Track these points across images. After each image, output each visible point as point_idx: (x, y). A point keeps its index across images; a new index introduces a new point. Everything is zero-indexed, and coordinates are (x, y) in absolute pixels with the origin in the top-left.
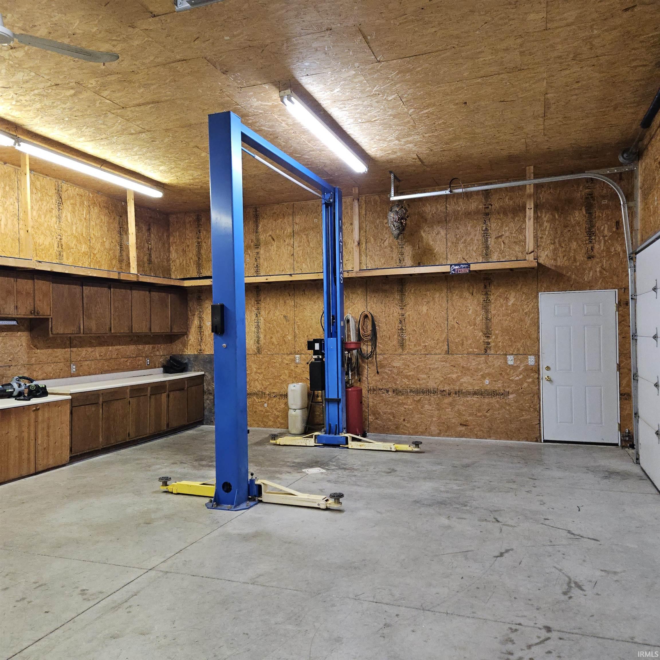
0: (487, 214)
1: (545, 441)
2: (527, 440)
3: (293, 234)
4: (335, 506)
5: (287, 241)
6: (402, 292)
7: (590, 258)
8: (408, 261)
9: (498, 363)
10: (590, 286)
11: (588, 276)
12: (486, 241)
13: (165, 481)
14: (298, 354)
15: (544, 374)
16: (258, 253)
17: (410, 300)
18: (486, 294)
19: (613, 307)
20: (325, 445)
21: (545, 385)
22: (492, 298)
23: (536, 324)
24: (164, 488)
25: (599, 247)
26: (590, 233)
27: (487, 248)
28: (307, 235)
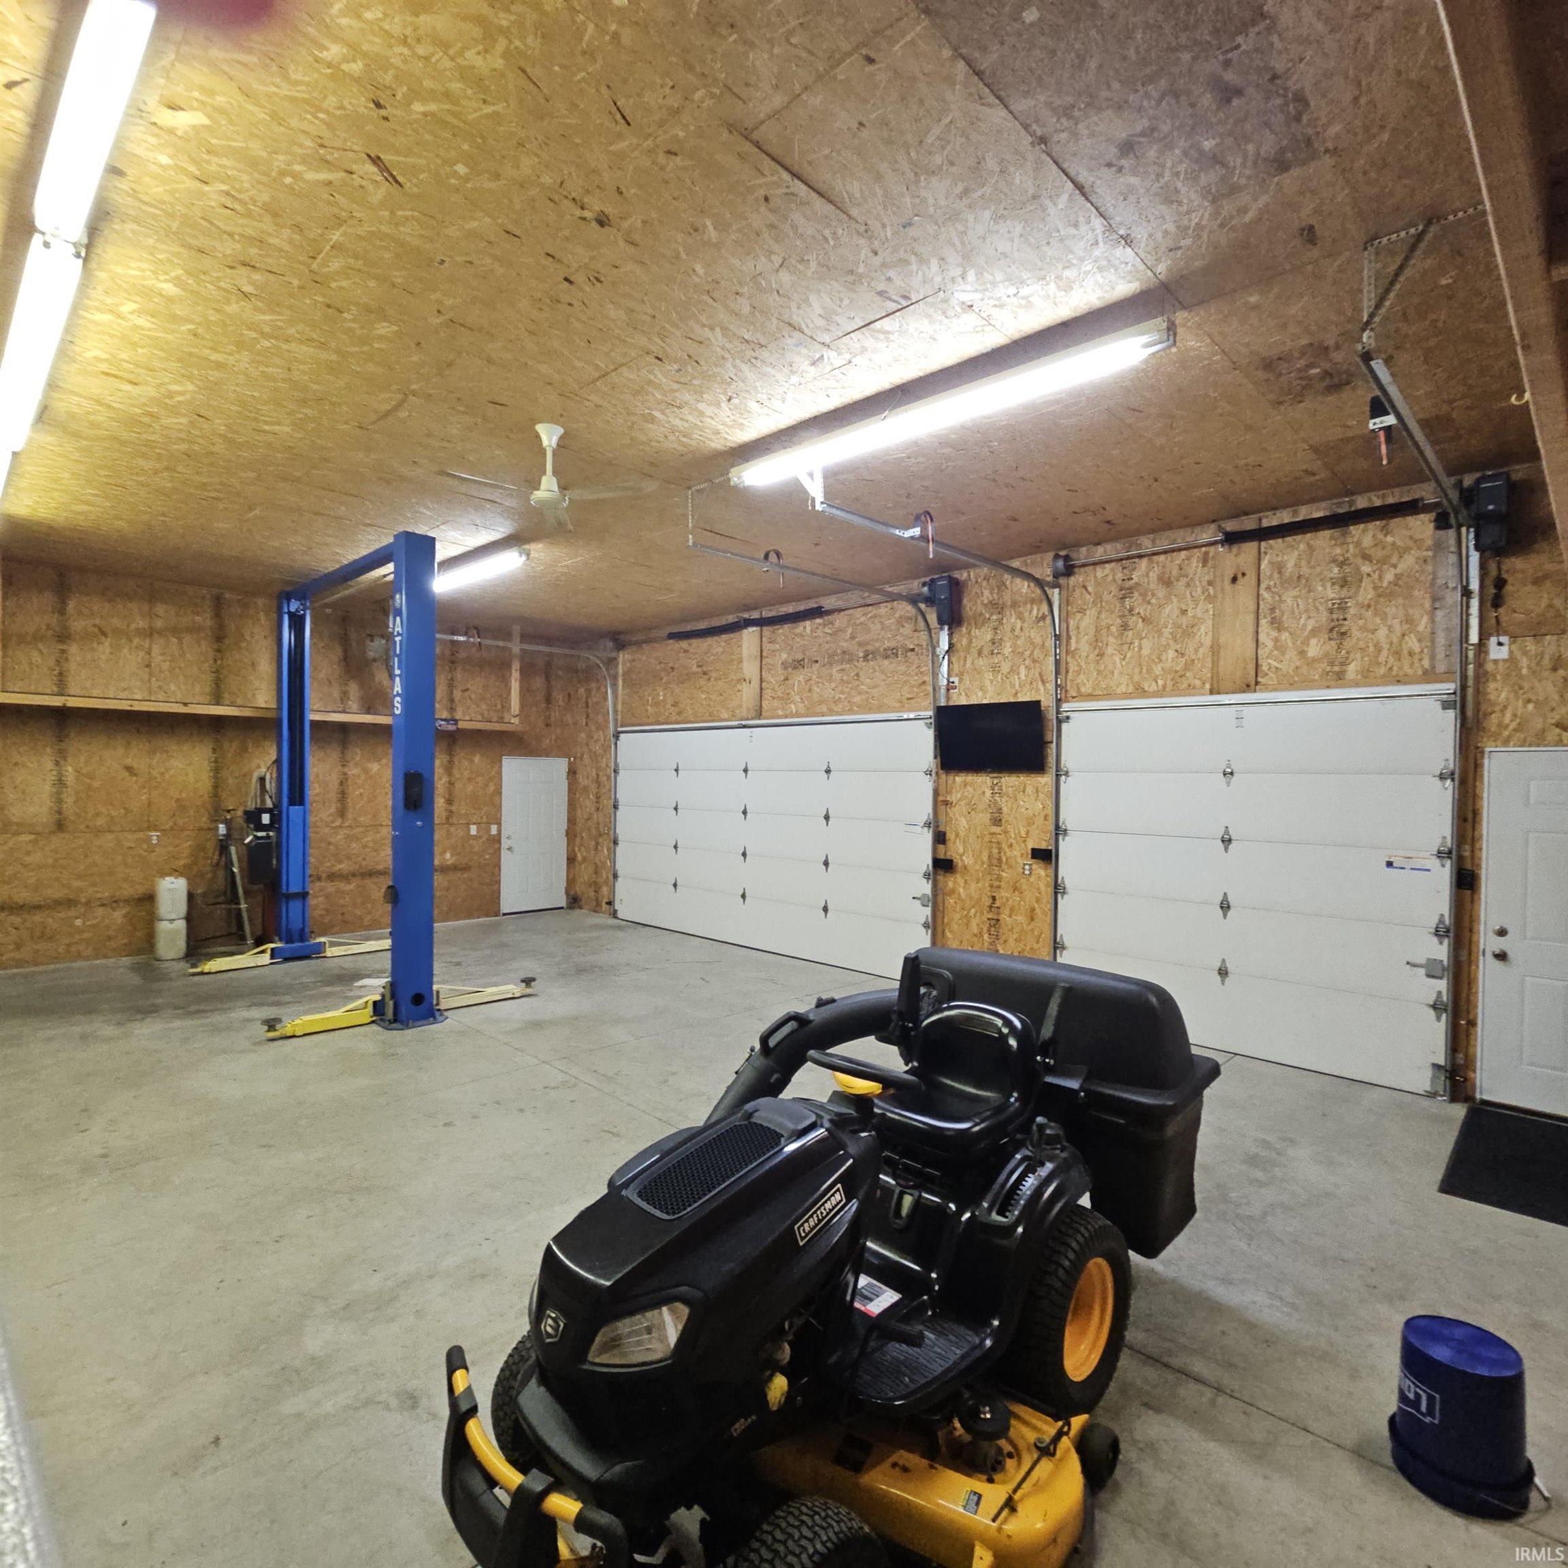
0: (453, 662)
1: (505, 914)
2: (487, 916)
3: (150, 633)
4: (528, 991)
5: (136, 641)
6: (344, 744)
7: (547, 725)
8: (353, 705)
9: (459, 833)
10: (546, 753)
11: (546, 742)
12: (451, 693)
13: (271, 1024)
14: (156, 830)
15: (505, 843)
16: (63, 651)
17: (356, 753)
18: (450, 755)
19: (564, 775)
20: (287, 960)
21: (504, 854)
22: (456, 759)
23: (498, 792)
24: (272, 1035)
25: (555, 715)
26: (548, 700)
27: (452, 700)
28: (180, 639)
